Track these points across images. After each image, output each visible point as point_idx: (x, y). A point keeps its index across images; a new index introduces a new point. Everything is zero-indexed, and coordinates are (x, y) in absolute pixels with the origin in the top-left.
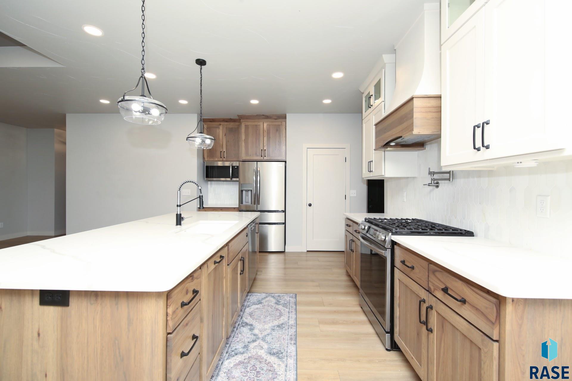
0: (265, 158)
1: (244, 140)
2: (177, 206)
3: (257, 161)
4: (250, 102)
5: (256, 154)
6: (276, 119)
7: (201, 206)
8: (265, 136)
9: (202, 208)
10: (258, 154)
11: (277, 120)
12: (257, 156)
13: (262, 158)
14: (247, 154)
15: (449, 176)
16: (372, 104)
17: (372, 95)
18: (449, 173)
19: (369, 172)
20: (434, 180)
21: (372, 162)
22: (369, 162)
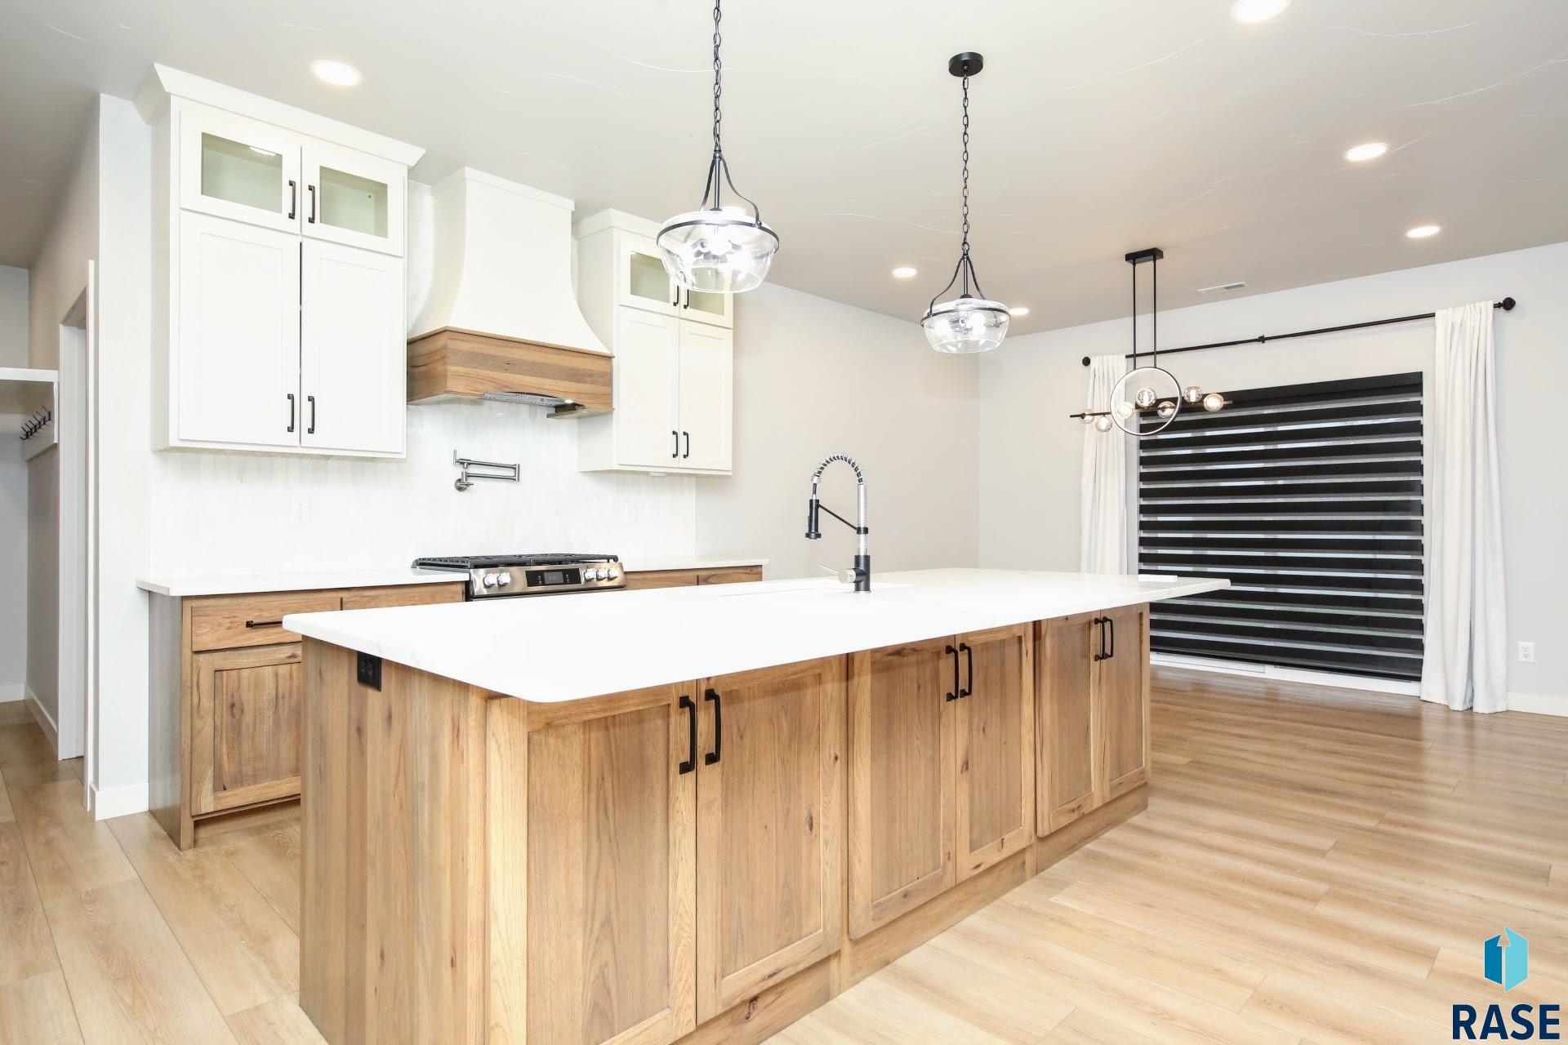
2: (866, 530)
7: (813, 531)
9: (813, 535)
15: (512, 473)
16: (308, 214)
17: (311, 188)
18: (513, 467)
19: (291, 429)
20: (467, 475)
21: (311, 399)
22: (291, 397)
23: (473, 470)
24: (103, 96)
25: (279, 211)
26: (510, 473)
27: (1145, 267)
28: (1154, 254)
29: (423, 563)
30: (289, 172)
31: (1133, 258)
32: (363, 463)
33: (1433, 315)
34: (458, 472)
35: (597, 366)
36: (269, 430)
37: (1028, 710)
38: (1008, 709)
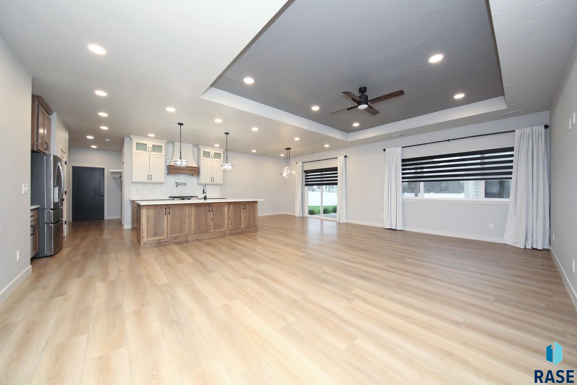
8: (46, 129)
10: (43, 146)
15: (185, 184)
16: (150, 151)
17: (151, 148)
18: (185, 183)
19: (148, 179)
20: (177, 185)
21: (151, 175)
22: (148, 175)
23: (178, 184)
24: (125, 137)
25: (146, 151)
27: (288, 150)
28: (290, 149)
29: (170, 197)
30: (148, 146)
31: (286, 149)
32: (159, 184)
33: (337, 158)
34: (175, 184)
35: (197, 169)
36: (145, 180)
37: (226, 214)
38: (222, 214)
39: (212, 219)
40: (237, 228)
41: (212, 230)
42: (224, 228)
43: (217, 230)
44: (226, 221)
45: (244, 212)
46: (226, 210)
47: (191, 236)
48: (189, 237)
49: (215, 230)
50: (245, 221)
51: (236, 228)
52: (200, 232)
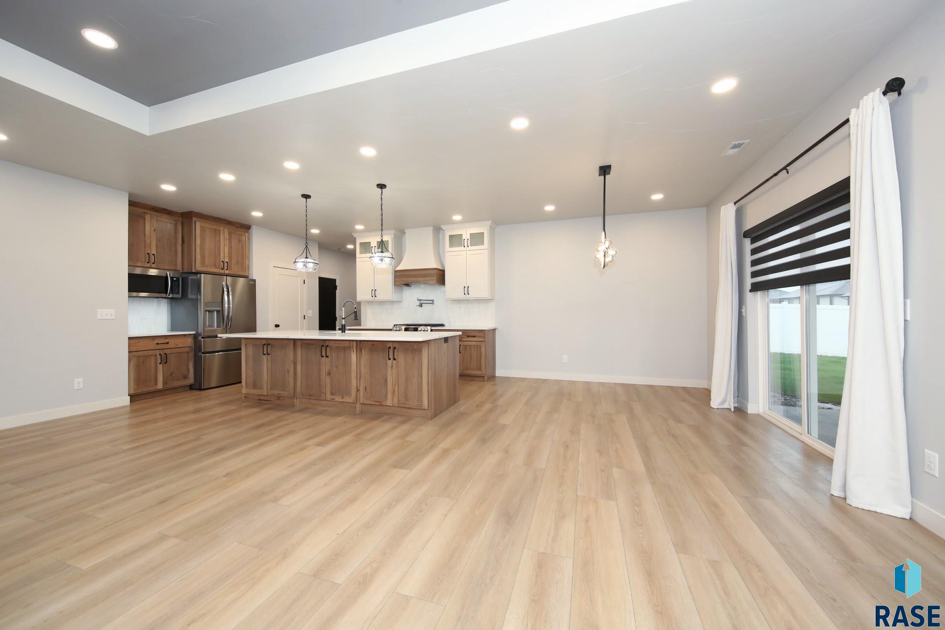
0: (227, 272)
1: (200, 245)
3: (227, 276)
4: (251, 213)
5: (215, 265)
6: (238, 227)
8: (226, 246)
10: (217, 265)
11: (239, 229)
12: (217, 268)
13: (223, 271)
14: (203, 263)
17: (375, 247)
20: (422, 303)
25: (371, 253)
26: (431, 302)
32: (392, 302)
33: (848, 121)
34: (418, 303)
35: (441, 272)
37: (354, 367)
38: (347, 364)
39: (329, 374)
40: (378, 404)
41: (329, 397)
42: (351, 396)
43: (338, 399)
44: (354, 381)
45: (392, 366)
46: (354, 357)
47: (298, 399)
48: (295, 400)
49: (333, 397)
50: (396, 389)
51: (375, 403)
52: (310, 395)
